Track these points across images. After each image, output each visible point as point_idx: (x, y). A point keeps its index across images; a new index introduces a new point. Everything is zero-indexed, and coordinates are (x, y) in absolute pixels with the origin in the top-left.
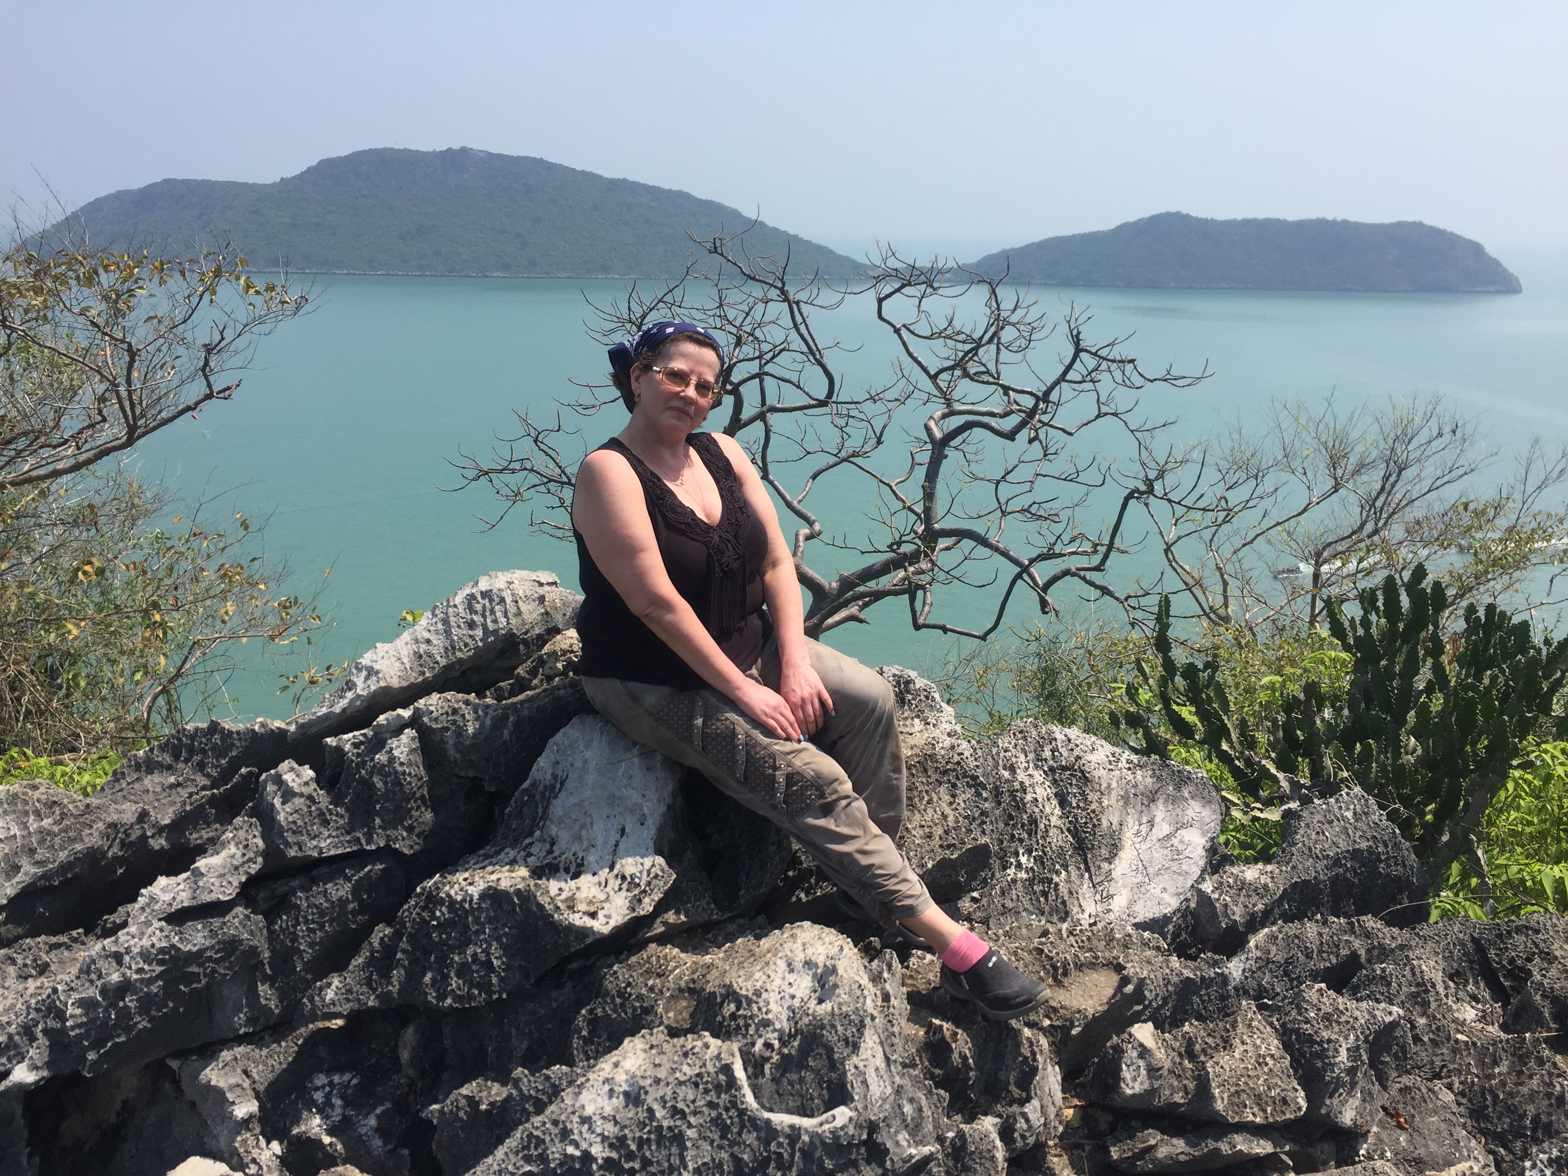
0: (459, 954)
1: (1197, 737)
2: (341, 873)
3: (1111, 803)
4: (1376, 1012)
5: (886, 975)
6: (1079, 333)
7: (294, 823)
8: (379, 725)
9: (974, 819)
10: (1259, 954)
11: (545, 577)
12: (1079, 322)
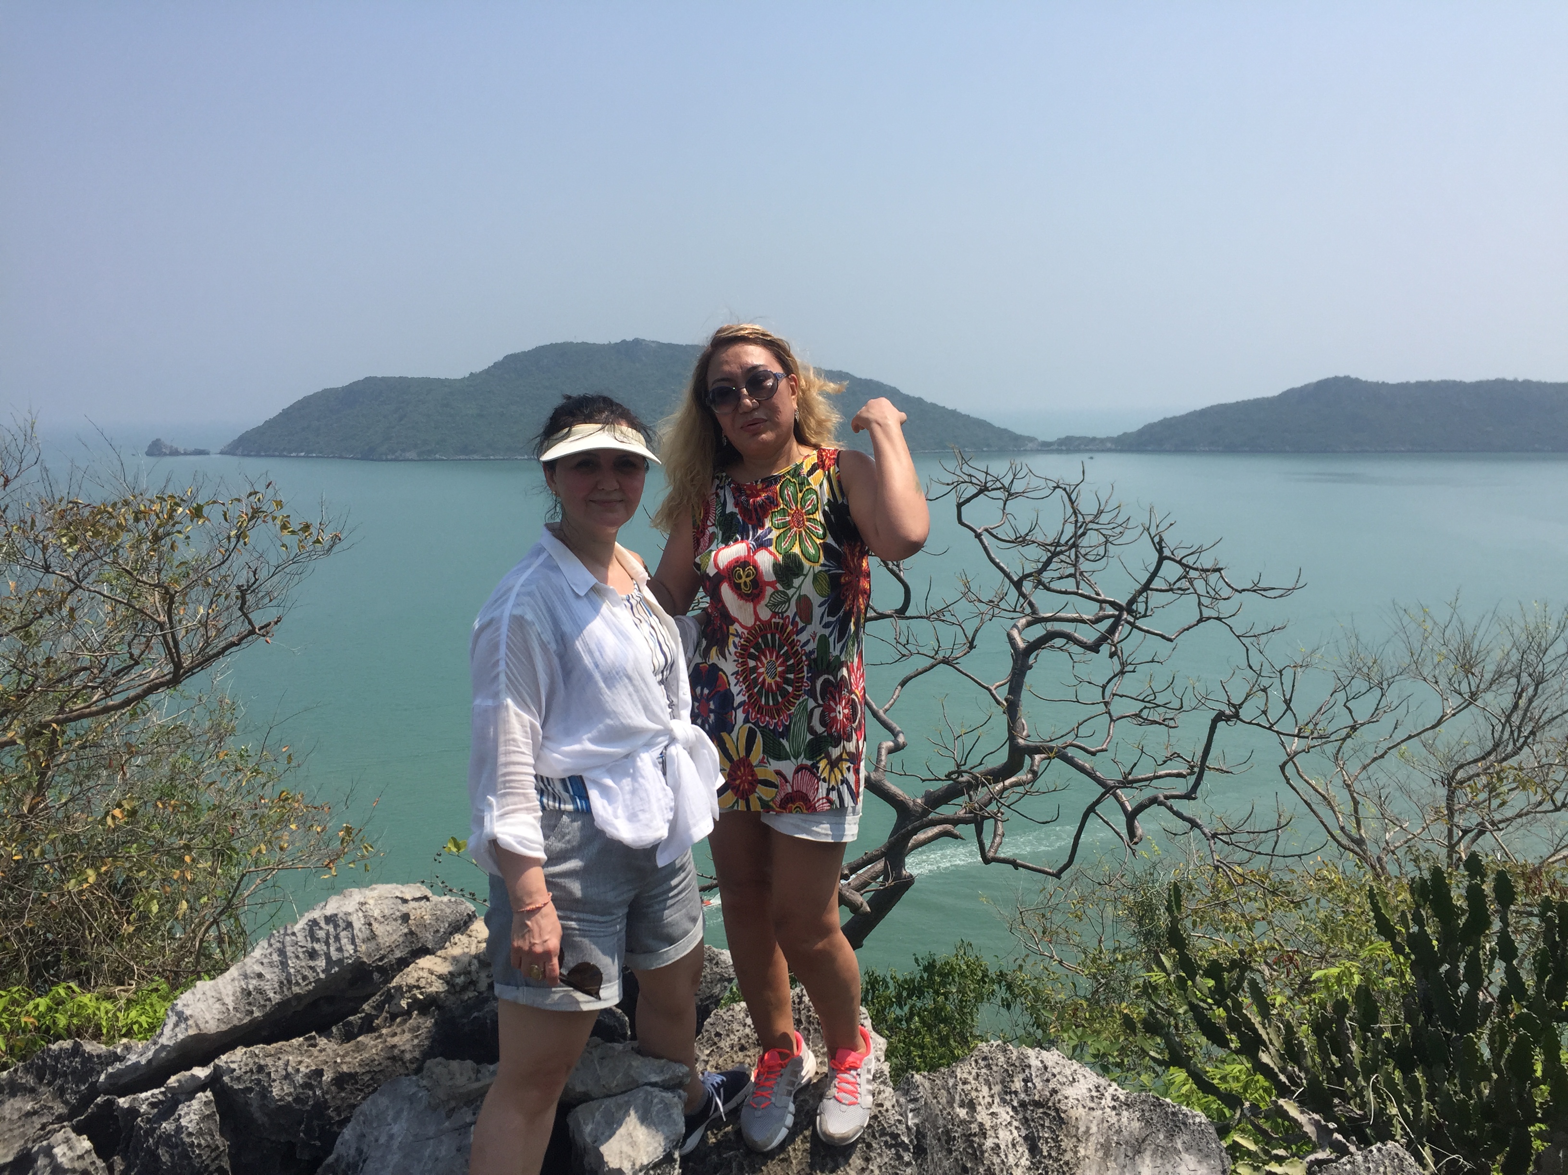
1: (1232, 1045)
3: (1089, 1153)
6: (1161, 540)
8: (170, 1086)
11: (411, 891)
12: (1160, 529)
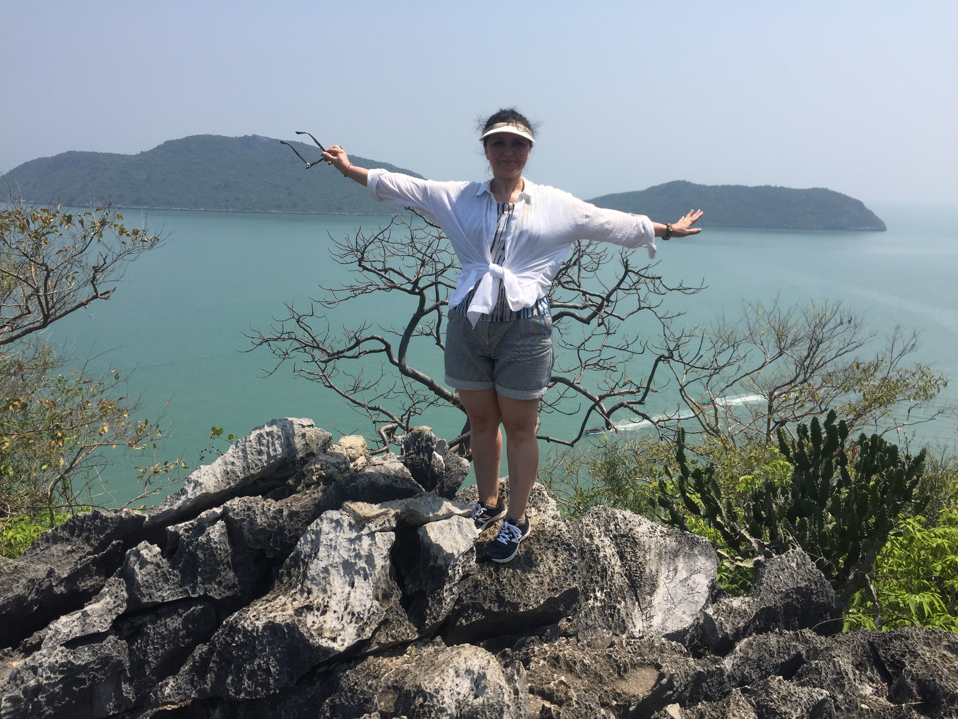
0: (249, 664)
1: (702, 513)
2: (175, 612)
3: (651, 558)
4: (813, 694)
5: (516, 677)
6: (627, 261)
7: (147, 581)
8: (201, 518)
9: (569, 571)
10: (742, 654)
11: (306, 422)
12: (627, 254)
